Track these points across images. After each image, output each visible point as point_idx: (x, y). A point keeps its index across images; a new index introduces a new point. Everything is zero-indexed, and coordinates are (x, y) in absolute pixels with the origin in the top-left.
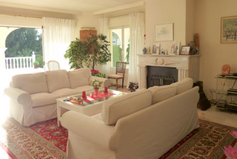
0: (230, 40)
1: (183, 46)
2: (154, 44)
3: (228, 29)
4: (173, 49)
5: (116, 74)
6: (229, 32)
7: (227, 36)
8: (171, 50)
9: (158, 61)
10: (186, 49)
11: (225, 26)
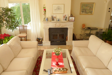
0: (84, 13)
1: (69, 17)
2: (52, 15)
3: (83, 8)
4: (64, 18)
5: (20, 34)
6: (84, 10)
7: (83, 12)
8: (63, 19)
9: (57, 25)
10: (72, 18)
11: (82, 7)
